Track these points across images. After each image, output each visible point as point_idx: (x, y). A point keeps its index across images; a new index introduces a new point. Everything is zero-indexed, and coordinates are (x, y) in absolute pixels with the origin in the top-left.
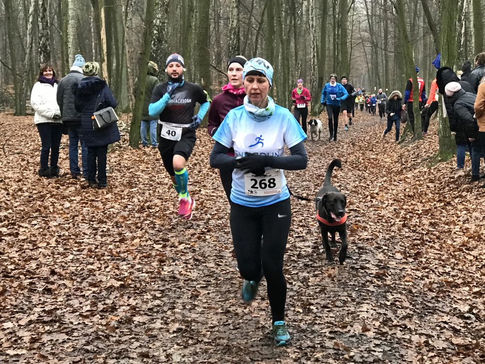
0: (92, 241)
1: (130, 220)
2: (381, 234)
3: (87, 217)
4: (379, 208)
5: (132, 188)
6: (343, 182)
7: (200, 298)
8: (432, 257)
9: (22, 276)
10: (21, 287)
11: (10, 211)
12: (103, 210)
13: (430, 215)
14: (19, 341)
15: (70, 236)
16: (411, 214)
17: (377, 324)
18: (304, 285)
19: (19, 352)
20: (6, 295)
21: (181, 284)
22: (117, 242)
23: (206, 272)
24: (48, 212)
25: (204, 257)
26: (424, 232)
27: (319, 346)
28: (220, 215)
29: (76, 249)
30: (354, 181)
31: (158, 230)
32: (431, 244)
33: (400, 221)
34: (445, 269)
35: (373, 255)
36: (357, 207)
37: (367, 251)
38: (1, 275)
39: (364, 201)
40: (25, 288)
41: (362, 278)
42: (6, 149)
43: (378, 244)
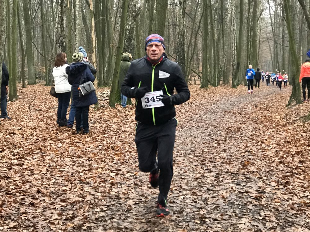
0: (70, 170)
1: (98, 156)
2: (263, 168)
3: (71, 154)
4: (265, 150)
5: (105, 134)
7: (132, 211)
8: (297, 185)
9: (18, 194)
10: (15, 202)
11: (21, 149)
12: (82, 149)
13: (300, 155)
15: (57, 166)
16: (287, 154)
18: (205, 204)
20: (4, 207)
21: (122, 201)
22: (86, 171)
23: (140, 193)
24: (46, 150)
25: (142, 182)
26: (294, 167)
29: (59, 175)
30: (252, 131)
31: (115, 163)
32: (297, 176)
33: (279, 159)
34: (305, 193)
35: (256, 183)
36: (251, 149)
37: (252, 180)
38: (5, 193)
39: (256, 145)
40: (18, 202)
41: (245, 199)
42: (32, 108)
43: (260, 175)
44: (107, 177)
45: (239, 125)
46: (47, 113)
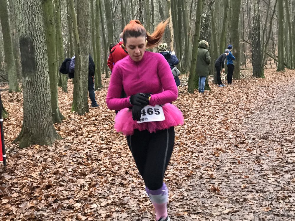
9: (108, 175)
10: (106, 182)
14: (99, 217)
20: (97, 187)
31: (197, 146)
38: (97, 174)
40: (109, 182)
44: (189, 158)
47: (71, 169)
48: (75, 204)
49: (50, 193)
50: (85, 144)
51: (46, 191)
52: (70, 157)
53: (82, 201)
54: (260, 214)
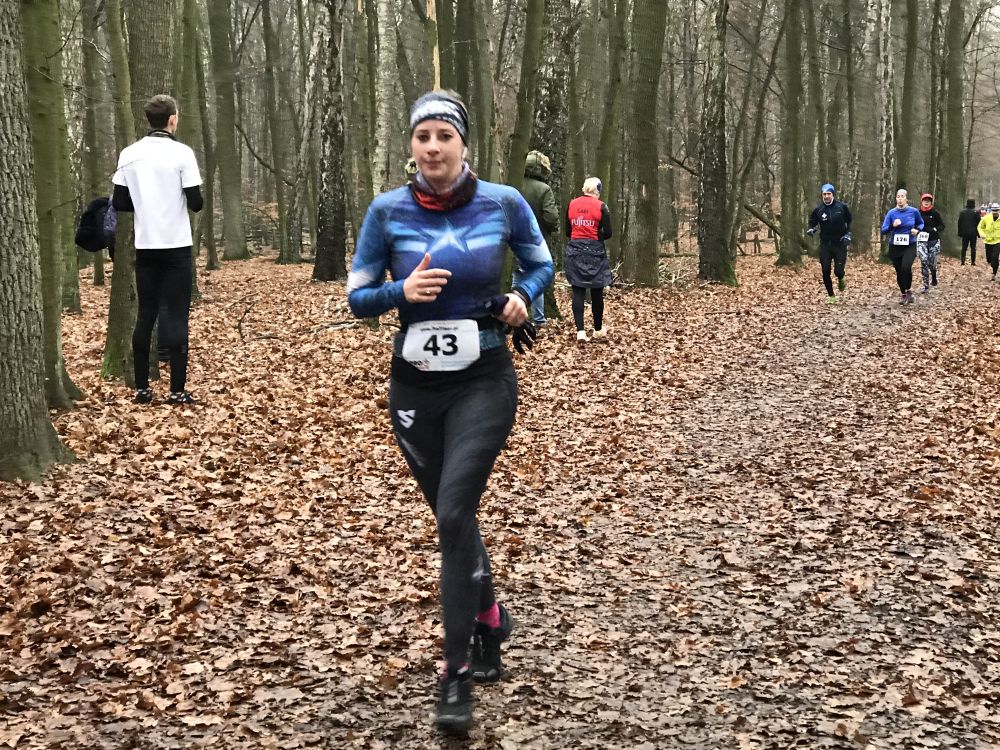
0: (382, 511)
2: (982, 508)
3: (380, 464)
4: (989, 453)
6: (919, 400)
9: (234, 576)
10: (230, 596)
11: (232, 449)
14: (210, 700)
15: (341, 500)
17: (938, 690)
18: (796, 607)
19: (206, 720)
20: (199, 611)
21: (544, 598)
23: (601, 579)
25: (602, 546)
27: (805, 730)
28: (648, 463)
29: (348, 526)
30: (947, 398)
31: (517, 493)
35: (956, 550)
36: (940, 452)
37: (944, 542)
38: (196, 572)
39: (958, 439)
40: (238, 598)
41: (923, 596)
42: (246, 330)
43: (970, 527)
44: (494, 531)
45: (905, 377)
46: (295, 344)
47: (111, 554)
48: (130, 661)
49: (46, 628)
50: (153, 478)
51: (33, 622)
52: (105, 519)
53: (155, 653)
54: (713, 696)
